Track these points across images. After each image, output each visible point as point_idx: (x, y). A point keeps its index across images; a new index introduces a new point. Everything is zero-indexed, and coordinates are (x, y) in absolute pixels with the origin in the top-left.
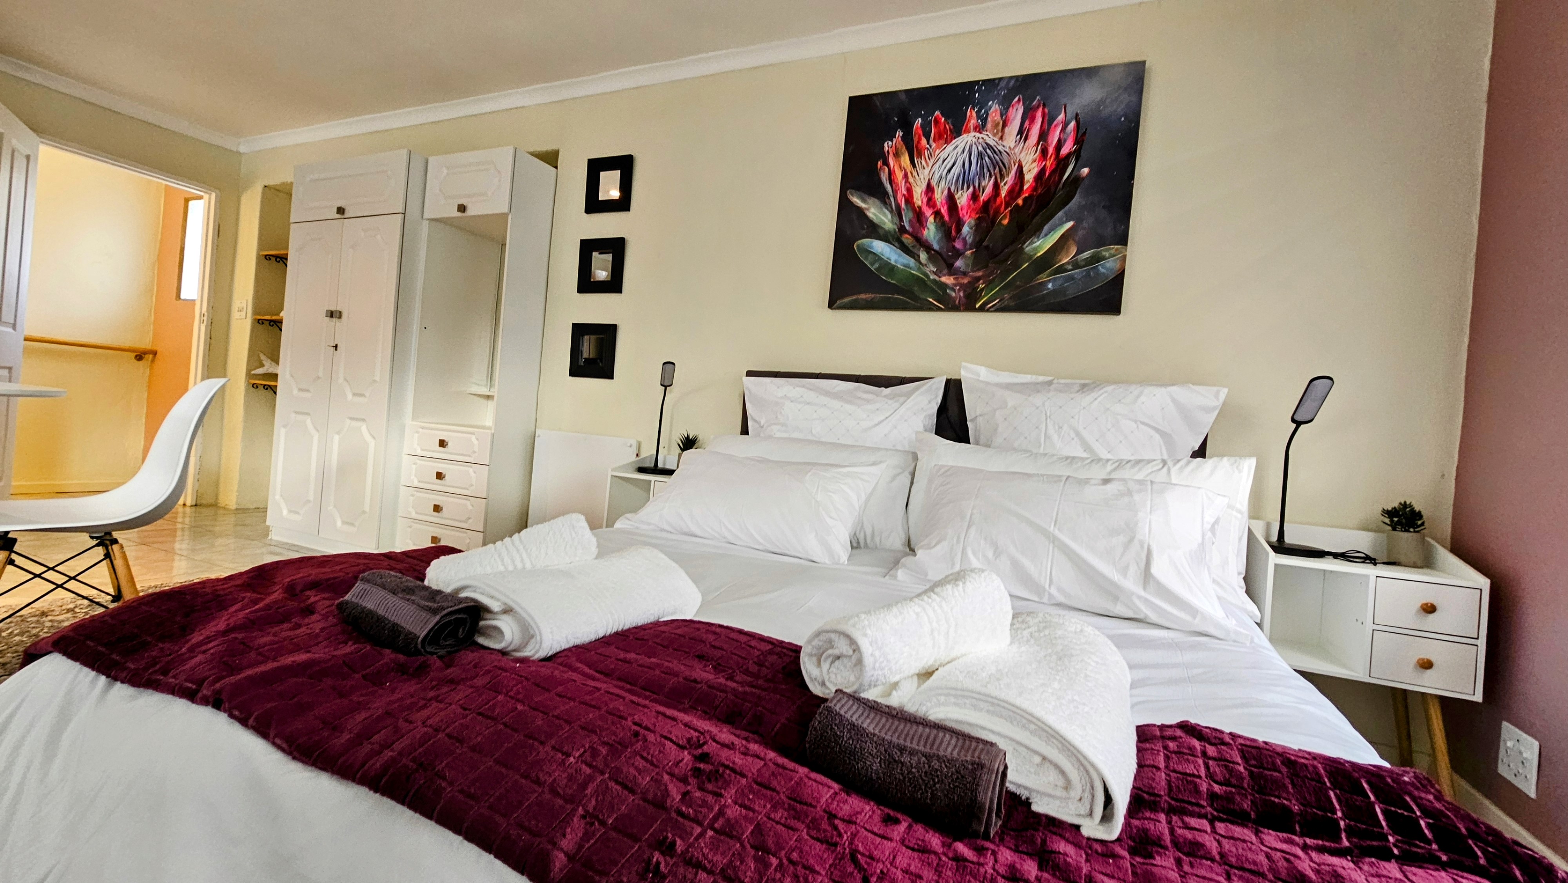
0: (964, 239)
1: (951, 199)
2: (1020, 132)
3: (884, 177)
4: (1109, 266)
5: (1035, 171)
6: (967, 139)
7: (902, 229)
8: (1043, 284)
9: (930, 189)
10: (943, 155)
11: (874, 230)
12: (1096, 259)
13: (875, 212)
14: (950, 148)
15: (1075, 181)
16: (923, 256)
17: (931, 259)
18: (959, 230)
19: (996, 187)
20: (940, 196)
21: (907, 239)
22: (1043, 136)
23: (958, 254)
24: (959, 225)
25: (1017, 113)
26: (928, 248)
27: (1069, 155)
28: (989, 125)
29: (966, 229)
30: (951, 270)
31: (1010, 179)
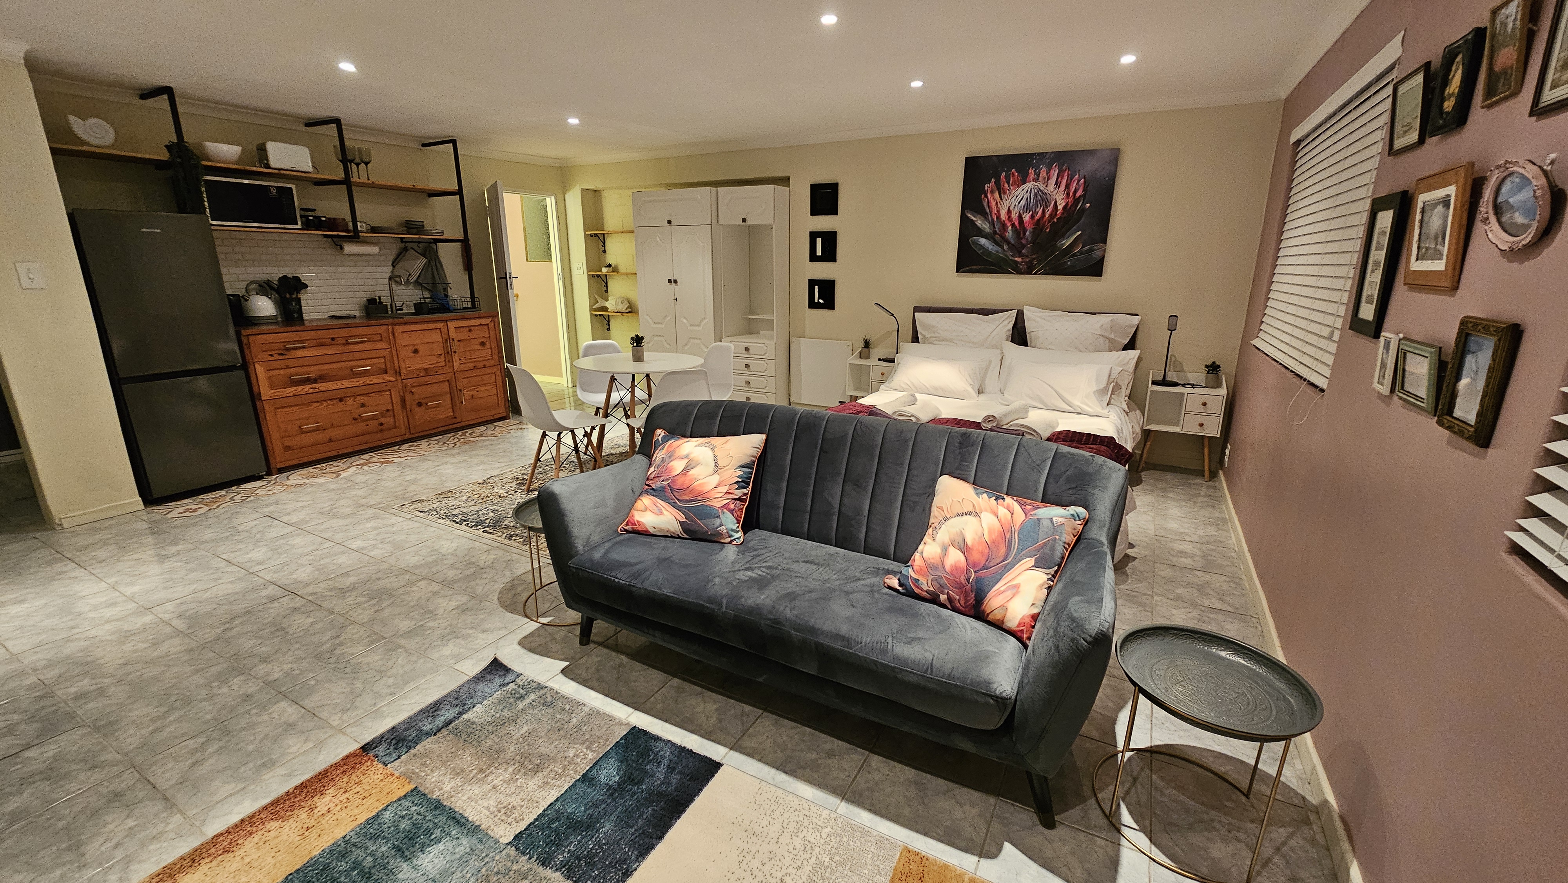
0: (1027, 239)
1: (1020, 217)
2: (1056, 184)
3: (985, 204)
4: (1097, 254)
5: (1063, 204)
6: (1029, 185)
7: (995, 232)
8: (1066, 262)
9: (1009, 212)
10: (1017, 194)
11: (980, 233)
12: (1091, 250)
13: (979, 222)
14: (1020, 189)
15: (1083, 209)
16: (1006, 247)
17: (1009, 248)
18: (1025, 234)
19: (1044, 212)
20: (1014, 216)
21: (997, 237)
22: (1068, 186)
23: (1024, 246)
24: (1025, 231)
25: (1055, 173)
26: (1008, 243)
27: (1080, 197)
28: (1040, 179)
29: (1028, 233)
30: (1020, 255)
31: (1051, 208)
